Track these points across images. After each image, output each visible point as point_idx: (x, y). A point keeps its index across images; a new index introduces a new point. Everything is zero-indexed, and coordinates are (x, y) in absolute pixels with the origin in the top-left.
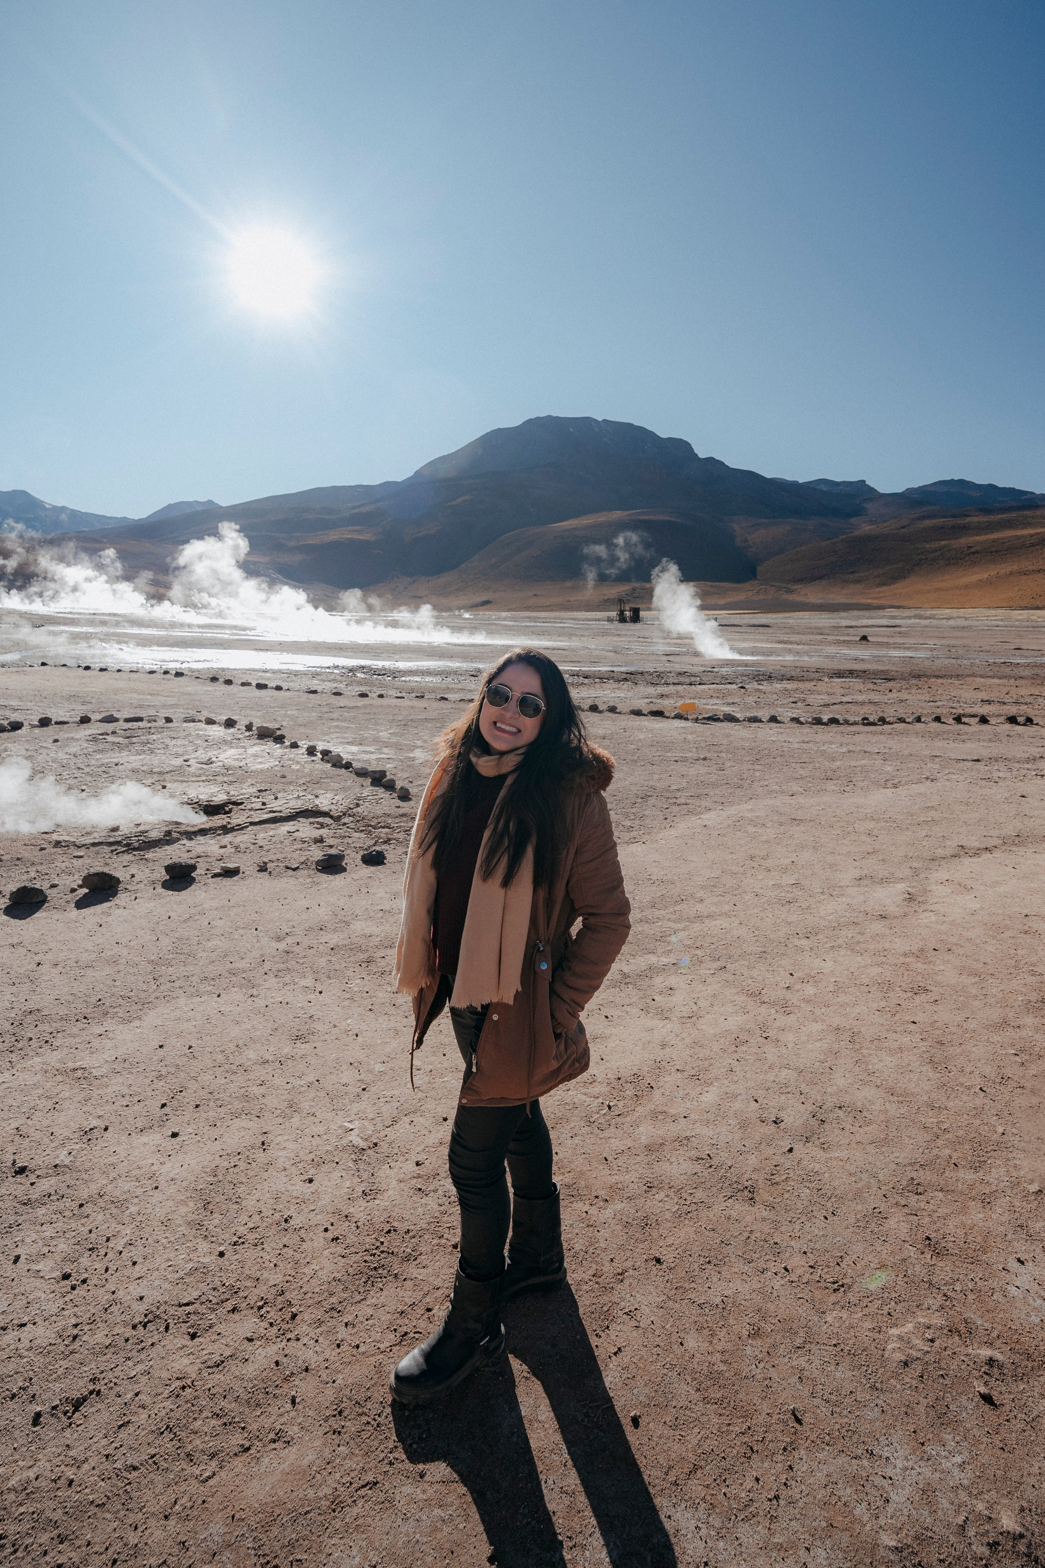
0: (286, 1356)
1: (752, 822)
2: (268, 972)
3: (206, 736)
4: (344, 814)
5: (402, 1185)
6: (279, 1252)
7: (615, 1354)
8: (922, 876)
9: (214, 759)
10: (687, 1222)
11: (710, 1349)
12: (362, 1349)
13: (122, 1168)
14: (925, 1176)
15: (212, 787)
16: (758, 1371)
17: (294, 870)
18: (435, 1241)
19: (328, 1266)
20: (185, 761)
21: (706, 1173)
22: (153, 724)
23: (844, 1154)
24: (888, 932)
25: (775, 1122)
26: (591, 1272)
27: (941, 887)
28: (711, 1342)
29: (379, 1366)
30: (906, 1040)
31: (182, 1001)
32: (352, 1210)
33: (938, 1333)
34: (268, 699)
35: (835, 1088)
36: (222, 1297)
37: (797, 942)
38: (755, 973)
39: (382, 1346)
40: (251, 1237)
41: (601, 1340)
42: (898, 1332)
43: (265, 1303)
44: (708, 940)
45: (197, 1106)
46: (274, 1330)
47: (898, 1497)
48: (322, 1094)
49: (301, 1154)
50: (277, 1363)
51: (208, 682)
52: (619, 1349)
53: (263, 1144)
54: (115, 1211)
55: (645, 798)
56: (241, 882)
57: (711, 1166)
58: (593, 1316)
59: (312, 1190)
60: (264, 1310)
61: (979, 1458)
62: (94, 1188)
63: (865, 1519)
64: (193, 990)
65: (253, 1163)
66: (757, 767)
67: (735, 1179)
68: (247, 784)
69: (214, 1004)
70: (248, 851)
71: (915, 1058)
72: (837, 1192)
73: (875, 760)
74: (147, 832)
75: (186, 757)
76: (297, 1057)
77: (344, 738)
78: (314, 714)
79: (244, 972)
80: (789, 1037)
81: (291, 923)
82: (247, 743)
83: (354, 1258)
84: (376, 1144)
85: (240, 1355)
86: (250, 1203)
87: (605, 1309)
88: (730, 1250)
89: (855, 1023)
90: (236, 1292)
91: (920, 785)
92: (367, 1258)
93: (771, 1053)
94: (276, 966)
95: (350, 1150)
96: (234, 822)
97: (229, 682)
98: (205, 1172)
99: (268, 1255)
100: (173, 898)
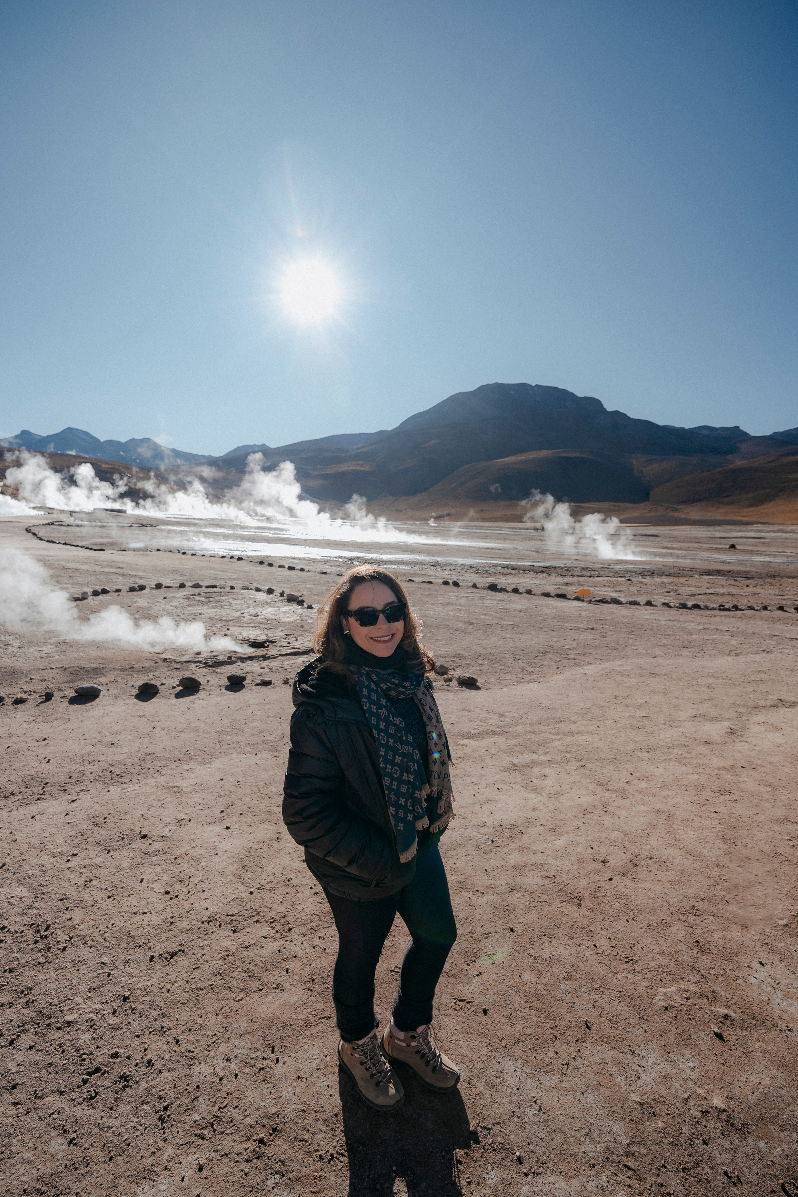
0: (284, 948)
1: (620, 673)
3: (255, 598)
6: (284, 896)
7: (478, 975)
8: (744, 718)
11: (538, 982)
12: (327, 951)
13: (198, 842)
14: (701, 905)
15: (257, 631)
16: (567, 998)
22: (223, 590)
23: (647, 886)
24: (709, 752)
25: (603, 862)
27: (758, 727)
28: (539, 978)
30: (707, 823)
31: (235, 756)
33: (692, 995)
34: (295, 576)
36: (250, 915)
37: (640, 755)
38: (605, 771)
40: (268, 886)
41: (468, 967)
42: (665, 991)
43: (274, 921)
44: (576, 748)
45: (241, 814)
46: (279, 934)
47: (646, 1078)
50: (280, 951)
51: (258, 565)
52: (480, 973)
53: (278, 838)
54: (194, 863)
55: (545, 653)
56: (273, 690)
57: (555, 882)
60: (274, 924)
61: (706, 1066)
62: (183, 850)
63: (622, 1084)
64: (241, 750)
65: (271, 848)
66: (631, 636)
67: (570, 891)
68: (279, 630)
69: (253, 758)
70: (278, 671)
71: (712, 834)
72: (639, 907)
73: (724, 635)
74: (217, 656)
78: (324, 588)
79: (272, 742)
80: (623, 813)
85: (259, 944)
86: (269, 869)
88: (560, 930)
89: (672, 808)
90: (258, 913)
91: (757, 655)
93: (608, 821)
96: (270, 653)
97: (271, 565)
99: (278, 897)
100: (231, 696)
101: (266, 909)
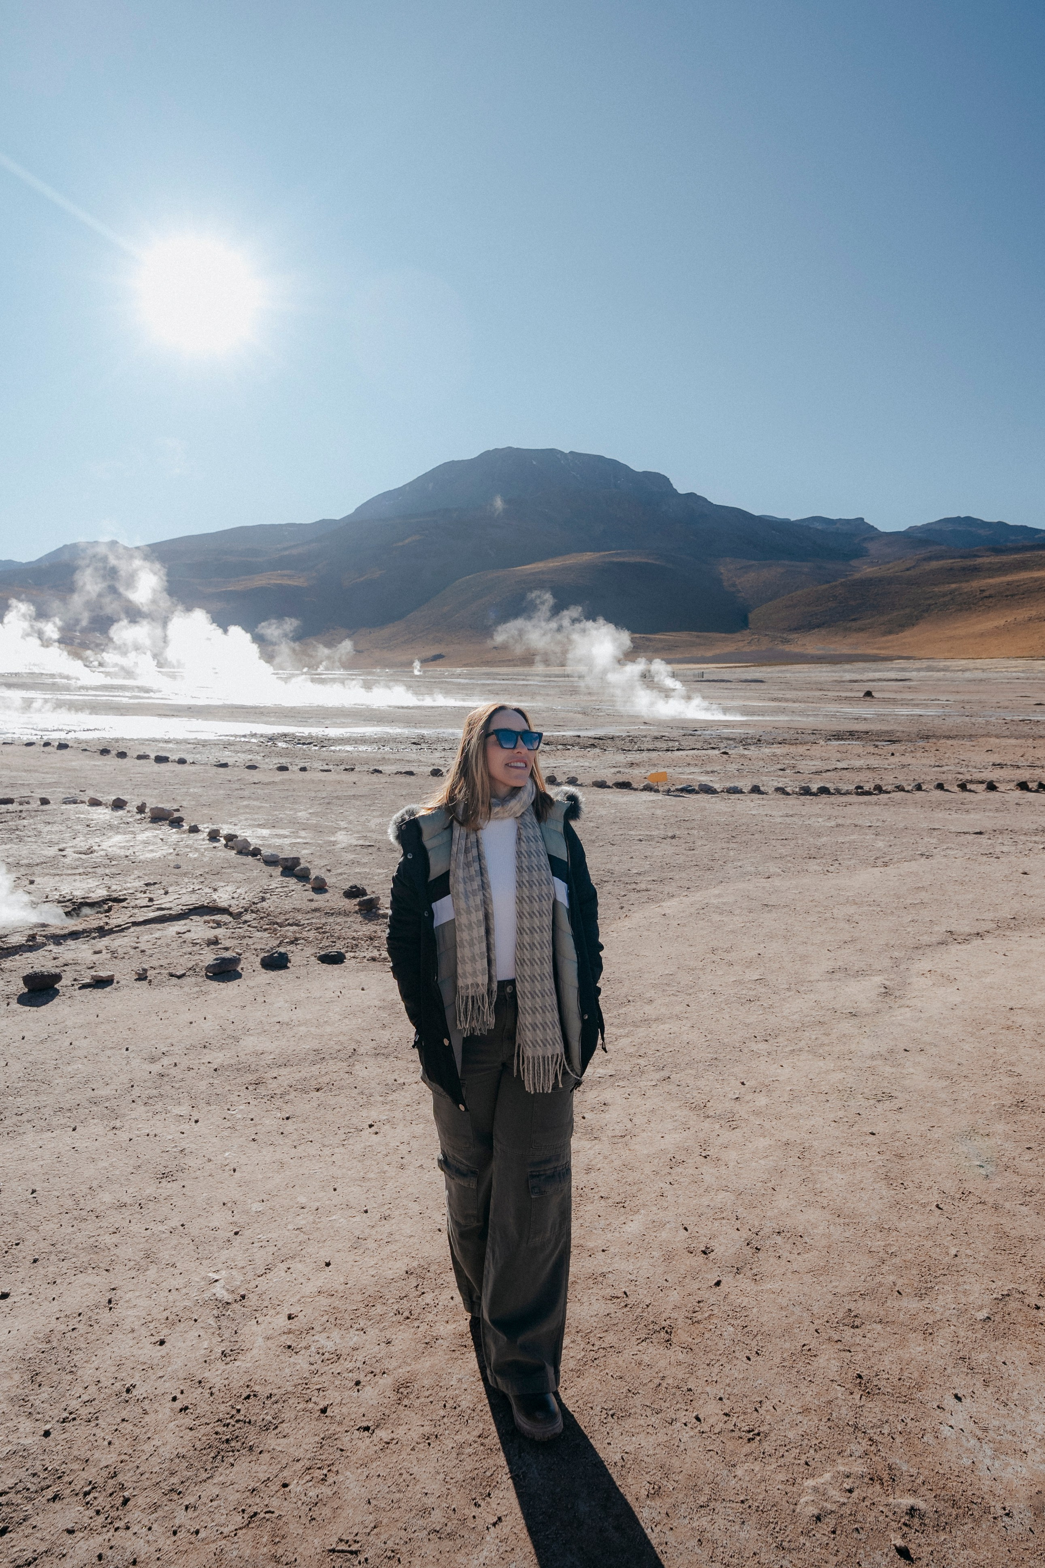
0: (111, 1548)
1: (717, 909)
2: (137, 1100)
3: (88, 820)
4: (246, 910)
5: (269, 1342)
6: (116, 1427)
7: (497, 1523)
8: (902, 967)
9: (95, 848)
10: (592, 1370)
12: (202, 1535)
14: (860, 1307)
15: (90, 881)
17: (179, 977)
18: (302, 1406)
19: (172, 1440)
20: (60, 850)
21: (619, 1314)
22: (25, 807)
23: (776, 1286)
24: (856, 1031)
25: (704, 1252)
26: (476, 1433)
27: (922, 980)
29: (219, 1554)
30: (861, 1154)
31: (29, 1138)
32: (207, 1375)
33: (858, 1482)
34: (168, 774)
35: (776, 1211)
36: (42, 1484)
37: (754, 1046)
38: (701, 1083)
39: (226, 1531)
40: (84, 1412)
41: (480, 1510)
42: (815, 1483)
43: (93, 1488)
44: (654, 1046)
45: (35, 1261)
46: (101, 1519)
48: (187, 1240)
49: (154, 1311)
50: (100, 1557)
51: (97, 755)
52: (501, 1518)
53: (110, 1302)
56: (115, 994)
57: (626, 1306)
58: (474, 1483)
59: (163, 1353)
60: (92, 1495)
64: (44, 1124)
65: (96, 1327)
67: (652, 1319)
68: (133, 877)
69: (67, 1138)
70: (127, 957)
71: (870, 1174)
72: (765, 1328)
73: (866, 834)
74: (6, 936)
75: (61, 846)
76: (161, 1198)
77: (255, 820)
78: (222, 792)
79: (108, 1100)
80: (732, 1155)
81: (169, 1041)
82: (137, 827)
83: (203, 1430)
84: (243, 1297)
85: (57, 1551)
86: (87, 1373)
87: (488, 1474)
88: (638, 1400)
89: (806, 1137)
90: (59, 1478)
91: (914, 863)
92: (218, 1429)
93: (709, 1173)
94: (147, 1092)
95: (212, 1304)
96: (113, 922)
97: (122, 755)
98: (37, 1338)
99: (103, 1432)
100: (30, 1015)
101: (75, 1466)
